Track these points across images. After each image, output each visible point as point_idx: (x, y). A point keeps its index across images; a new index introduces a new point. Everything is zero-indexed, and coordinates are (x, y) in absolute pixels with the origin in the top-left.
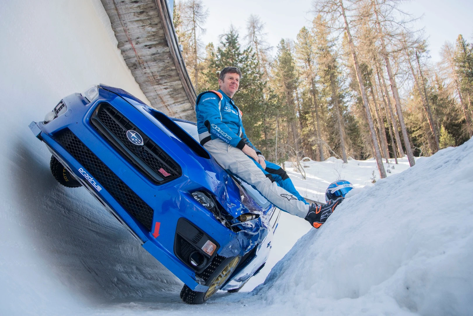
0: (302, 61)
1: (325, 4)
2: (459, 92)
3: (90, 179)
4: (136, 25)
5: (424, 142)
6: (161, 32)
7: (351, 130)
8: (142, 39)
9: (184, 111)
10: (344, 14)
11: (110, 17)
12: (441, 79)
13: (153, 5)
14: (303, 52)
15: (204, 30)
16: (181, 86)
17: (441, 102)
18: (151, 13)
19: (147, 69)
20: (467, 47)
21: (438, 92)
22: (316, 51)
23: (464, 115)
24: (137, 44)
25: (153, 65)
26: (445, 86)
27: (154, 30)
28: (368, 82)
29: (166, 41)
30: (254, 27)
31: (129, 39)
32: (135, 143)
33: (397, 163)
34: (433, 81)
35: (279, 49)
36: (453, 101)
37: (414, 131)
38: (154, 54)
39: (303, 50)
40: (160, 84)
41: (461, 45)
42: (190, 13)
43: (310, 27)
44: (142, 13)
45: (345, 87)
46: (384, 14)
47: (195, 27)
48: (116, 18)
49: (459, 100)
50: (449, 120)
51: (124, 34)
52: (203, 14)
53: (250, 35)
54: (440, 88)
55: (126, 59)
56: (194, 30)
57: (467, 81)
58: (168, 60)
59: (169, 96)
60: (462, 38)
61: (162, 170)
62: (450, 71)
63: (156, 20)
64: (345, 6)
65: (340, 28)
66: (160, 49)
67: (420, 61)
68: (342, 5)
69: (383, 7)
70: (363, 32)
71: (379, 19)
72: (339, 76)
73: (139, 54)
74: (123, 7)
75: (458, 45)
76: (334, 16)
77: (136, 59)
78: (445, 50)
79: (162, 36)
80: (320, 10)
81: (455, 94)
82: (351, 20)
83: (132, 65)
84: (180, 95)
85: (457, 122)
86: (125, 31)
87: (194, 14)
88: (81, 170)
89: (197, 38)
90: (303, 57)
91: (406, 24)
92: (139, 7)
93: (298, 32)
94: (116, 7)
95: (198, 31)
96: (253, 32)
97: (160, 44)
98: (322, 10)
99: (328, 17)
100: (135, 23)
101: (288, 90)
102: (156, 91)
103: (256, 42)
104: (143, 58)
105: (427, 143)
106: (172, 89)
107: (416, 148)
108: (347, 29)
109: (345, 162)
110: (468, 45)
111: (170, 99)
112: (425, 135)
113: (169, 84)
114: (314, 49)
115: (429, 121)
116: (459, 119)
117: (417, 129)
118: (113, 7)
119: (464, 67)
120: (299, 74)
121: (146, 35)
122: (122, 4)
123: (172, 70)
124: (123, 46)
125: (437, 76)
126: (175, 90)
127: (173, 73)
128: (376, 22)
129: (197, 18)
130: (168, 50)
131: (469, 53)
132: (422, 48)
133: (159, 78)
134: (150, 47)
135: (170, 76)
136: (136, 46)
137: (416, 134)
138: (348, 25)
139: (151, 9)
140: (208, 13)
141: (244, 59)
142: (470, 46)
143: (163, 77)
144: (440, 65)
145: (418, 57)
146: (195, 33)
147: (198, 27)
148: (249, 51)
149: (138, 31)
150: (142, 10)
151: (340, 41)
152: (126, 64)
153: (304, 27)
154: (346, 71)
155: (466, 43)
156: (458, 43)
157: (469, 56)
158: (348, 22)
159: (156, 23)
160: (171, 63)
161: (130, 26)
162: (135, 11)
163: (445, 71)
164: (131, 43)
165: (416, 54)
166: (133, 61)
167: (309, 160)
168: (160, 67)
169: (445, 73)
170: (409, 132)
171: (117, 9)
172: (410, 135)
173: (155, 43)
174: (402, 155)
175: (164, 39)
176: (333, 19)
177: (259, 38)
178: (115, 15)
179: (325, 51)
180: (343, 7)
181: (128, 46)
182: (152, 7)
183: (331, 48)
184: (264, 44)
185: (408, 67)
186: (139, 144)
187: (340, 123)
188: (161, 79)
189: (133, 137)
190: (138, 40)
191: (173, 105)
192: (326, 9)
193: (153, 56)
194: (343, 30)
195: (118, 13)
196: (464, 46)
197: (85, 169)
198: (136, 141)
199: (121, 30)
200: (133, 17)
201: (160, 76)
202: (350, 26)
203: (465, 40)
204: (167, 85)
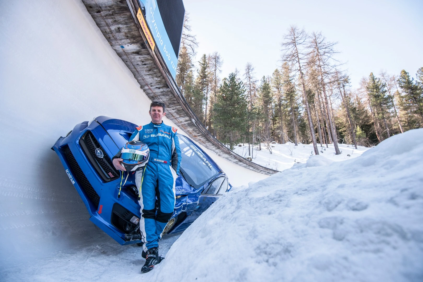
0: (274, 88)
1: (288, 56)
2: (370, 106)
3: (70, 176)
4: (148, 77)
5: (347, 135)
6: (163, 80)
7: (302, 127)
8: (153, 84)
9: (186, 121)
10: (299, 62)
11: (132, 72)
12: (360, 98)
13: (155, 66)
14: (275, 83)
15: (221, 71)
16: (182, 109)
17: (358, 112)
18: (155, 70)
19: (160, 100)
20: (376, 80)
21: (357, 106)
22: (283, 83)
23: (372, 120)
24: (151, 86)
25: (163, 97)
26: (362, 103)
27: (159, 79)
28: (312, 100)
29: (167, 85)
30: (249, 69)
31: (146, 84)
32: (99, 156)
33: (327, 147)
34: (355, 99)
35: (262, 81)
36: (367, 111)
37: (341, 128)
38: (162, 92)
39: (276, 82)
40: (170, 107)
41: (372, 79)
42: (213, 61)
43: (280, 69)
44: (150, 70)
45: (299, 103)
46: (323, 61)
47: (216, 69)
48: (136, 73)
49: (370, 111)
50: (364, 122)
51: (143, 81)
52: (221, 62)
53: (247, 73)
54: (359, 104)
55: (148, 94)
56: (216, 71)
57: (375, 100)
58: (171, 95)
59: (176, 114)
60: (373, 75)
61: (110, 174)
62: (365, 94)
63: (159, 75)
64: (300, 57)
65: (296, 70)
66: (165, 89)
67: (345, 88)
68: (298, 57)
69: (324, 57)
70: (310, 72)
71: (321, 64)
72: (296, 97)
73: (154, 92)
74: (138, 67)
75: (370, 78)
76: (293, 63)
77: (153, 94)
78: (362, 81)
79: (164, 83)
80: (285, 60)
81: (368, 107)
82: (303, 65)
83: (151, 97)
84: (182, 113)
85: (368, 123)
86: (143, 80)
87: (216, 62)
88: (67, 170)
89: (216, 76)
90: (275, 86)
91: (336, 67)
92: (148, 67)
93: (273, 72)
94: (134, 67)
95: (217, 71)
96: (248, 72)
97: (164, 87)
98: (286, 60)
99: (290, 63)
100: (147, 76)
101: (265, 104)
102: (168, 110)
103: (249, 78)
104: (156, 94)
105: (349, 136)
106: (177, 110)
107: (340, 138)
108: (300, 70)
109: (296, 145)
110: (376, 79)
111: (177, 115)
112: (347, 131)
113: (174, 107)
114: (282, 81)
115: (350, 123)
116: (370, 122)
117: (342, 127)
118: (133, 67)
119: (373, 92)
120: (272, 95)
121: (155, 82)
122: (137, 65)
123: (174, 100)
124: (144, 87)
125: (357, 96)
126: (179, 110)
127: (176, 102)
128: (319, 66)
129: (217, 64)
130: (170, 90)
131: (376, 83)
132: (346, 81)
133: (168, 104)
134: (159, 88)
135: (174, 103)
136: (151, 88)
137: (342, 130)
138: (301, 68)
139: (155, 68)
140: (223, 62)
141: (238, 88)
142: (378, 79)
143: (171, 104)
144: (359, 90)
145: (344, 86)
146: (216, 73)
147: (217, 69)
148: (241, 84)
149: (150, 80)
150: (149, 69)
151: (297, 77)
152: (148, 97)
153: (277, 69)
154: (300, 93)
155: (375, 78)
156: (370, 77)
157: (377, 85)
158: (301, 66)
159: (159, 76)
160: (173, 97)
161: (145, 77)
162: (146, 69)
163: (362, 94)
164: (148, 86)
165: (343, 84)
166: (152, 95)
167: (275, 143)
168: (167, 99)
169: (362, 95)
170: (337, 129)
171: (135, 68)
172: (338, 131)
173: (161, 86)
174: (331, 142)
175: (166, 84)
176: (293, 65)
177: (251, 75)
178: (135, 71)
179: (288, 82)
180: (298, 58)
181: (146, 88)
182: (155, 67)
183: (292, 81)
184: (254, 78)
185: (338, 91)
186: (101, 157)
187: (294, 123)
188: (169, 105)
189: (98, 153)
190: (152, 84)
191: (179, 118)
192: (289, 59)
193: (162, 93)
194: (298, 71)
195: (136, 70)
196: (374, 79)
197: (69, 170)
198: (99, 155)
199: (141, 79)
200: (145, 72)
201: (169, 103)
202: (302, 68)
203: (374, 76)
204: (173, 108)
